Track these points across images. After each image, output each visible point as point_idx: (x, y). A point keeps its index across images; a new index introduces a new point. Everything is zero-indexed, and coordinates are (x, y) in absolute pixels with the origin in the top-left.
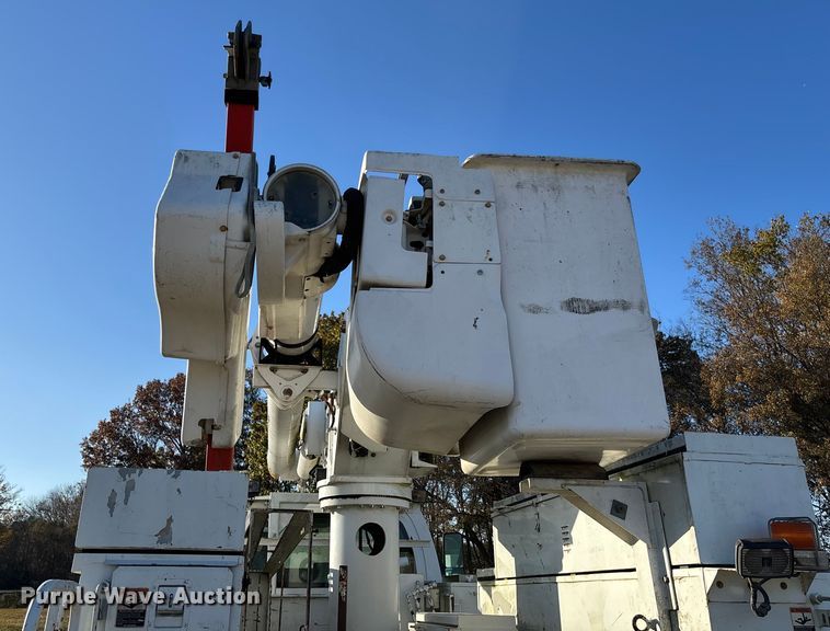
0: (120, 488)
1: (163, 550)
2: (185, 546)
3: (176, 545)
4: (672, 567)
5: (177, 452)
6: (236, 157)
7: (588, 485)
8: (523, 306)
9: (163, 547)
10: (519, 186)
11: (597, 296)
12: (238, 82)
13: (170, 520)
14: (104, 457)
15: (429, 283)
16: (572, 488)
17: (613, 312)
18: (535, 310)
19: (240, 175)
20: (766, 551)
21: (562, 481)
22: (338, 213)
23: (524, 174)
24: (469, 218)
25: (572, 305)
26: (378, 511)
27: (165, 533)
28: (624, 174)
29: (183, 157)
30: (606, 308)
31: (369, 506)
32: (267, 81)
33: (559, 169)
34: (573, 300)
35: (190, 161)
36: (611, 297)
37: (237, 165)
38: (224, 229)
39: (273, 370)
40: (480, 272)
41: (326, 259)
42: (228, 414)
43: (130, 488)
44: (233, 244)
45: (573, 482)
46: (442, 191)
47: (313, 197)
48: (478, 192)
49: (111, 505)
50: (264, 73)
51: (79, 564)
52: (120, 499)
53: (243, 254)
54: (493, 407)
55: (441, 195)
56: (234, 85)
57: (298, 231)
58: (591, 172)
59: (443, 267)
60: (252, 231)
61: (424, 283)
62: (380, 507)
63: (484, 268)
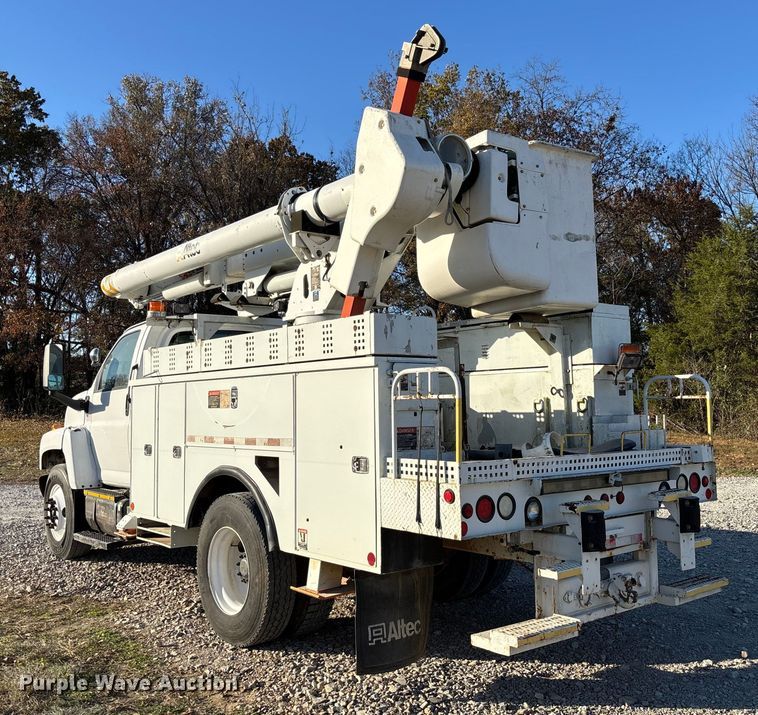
0: (388, 324)
2: (416, 354)
3: (413, 353)
4: (573, 365)
7: (542, 326)
8: (550, 236)
9: (408, 354)
13: (409, 341)
16: (537, 327)
18: (555, 238)
19: (424, 137)
23: (552, 155)
24: (534, 182)
25: (569, 237)
27: (408, 347)
29: (392, 118)
34: (569, 234)
35: (397, 122)
38: (436, 180)
40: (540, 217)
43: (392, 324)
44: (438, 190)
45: (537, 324)
46: (522, 163)
48: (537, 166)
49: (386, 333)
52: (389, 328)
55: (521, 166)
59: (524, 212)
61: (517, 221)
63: (542, 215)
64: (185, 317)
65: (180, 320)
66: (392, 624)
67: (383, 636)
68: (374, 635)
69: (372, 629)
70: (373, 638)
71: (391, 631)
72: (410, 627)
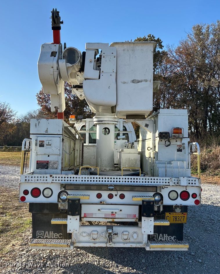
0: (37, 123)
1: (46, 134)
2: (51, 133)
3: (49, 133)
4: (156, 137)
5: (72, 99)
6: (55, 46)
7: (140, 120)
8: (122, 82)
9: (46, 133)
10: (124, 50)
11: (140, 79)
12: (54, 25)
13: (47, 129)
14: (45, 100)
15: (99, 78)
16: (136, 121)
17: (143, 82)
18: (124, 83)
19: (56, 51)
20: (164, 134)
21: (134, 120)
22: (79, 59)
23: (125, 47)
24: (110, 61)
25: (133, 81)
26: (108, 125)
27: (47, 131)
28: (152, 45)
29: (43, 46)
30: (142, 82)
31: (105, 123)
32: (62, 23)
33: (135, 45)
34: (134, 80)
35: (45, 47)
36: (143, 79)
37: (56, 48)
38: (52, 67)
39: (77, 90)
40: (111, 75)
41: (80, 69)
42: (61, 105)
43: (39, 123)
44: (55, 71)
45: (137, 120)
46: (104, 53)
47: (74, 56)
48: (112, 53)
50: (61, 21)
51: (31, 136)
52: (37, 125)
53: (57, 73)
54: (112, 106)
55: (104, 55)
56: (54, 26)
57: (70, 65)
58: (143, 45)
59: (102, 74)
60: (58, 68)
61: (98, 78)
62: (108, 123)
63: (112, 74)
64: (82, 120)
65: (81, 121)
66: (47, 232)
67: (42, 235)
68: (38, 234)
69: (38, 232)
70: (38, 235)
71: (46, 235)
72: (56, 235)
